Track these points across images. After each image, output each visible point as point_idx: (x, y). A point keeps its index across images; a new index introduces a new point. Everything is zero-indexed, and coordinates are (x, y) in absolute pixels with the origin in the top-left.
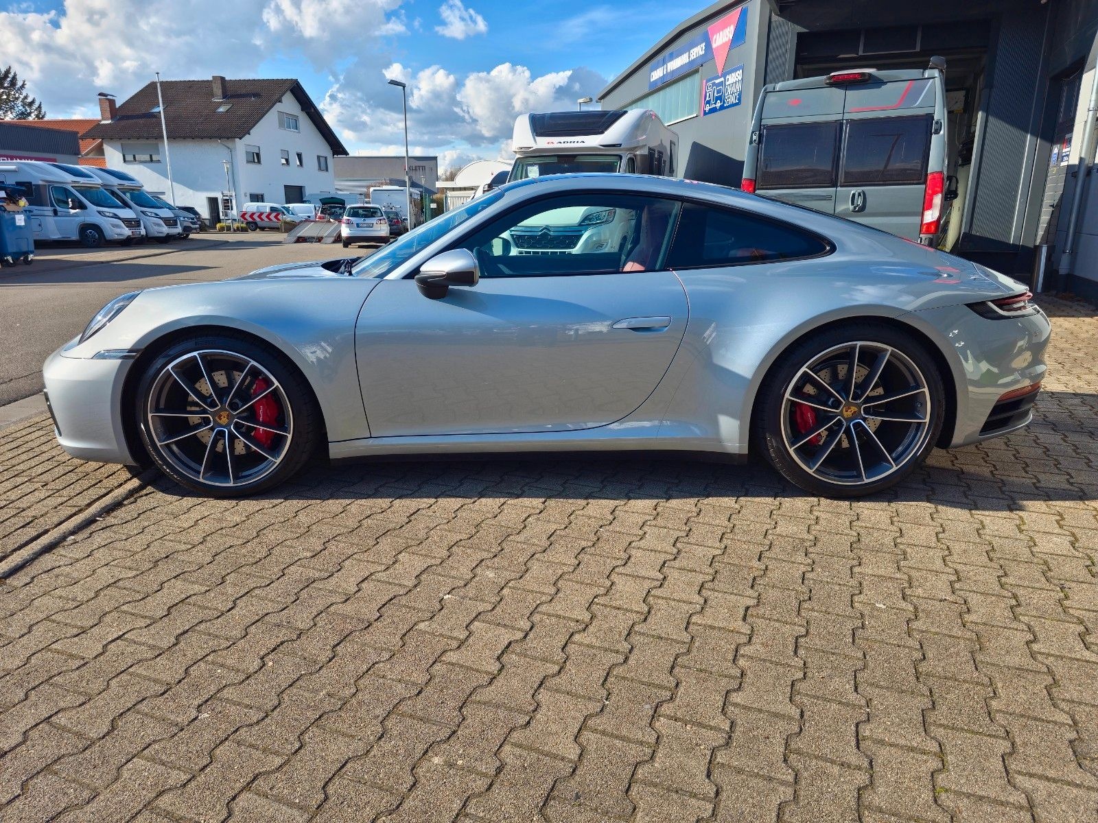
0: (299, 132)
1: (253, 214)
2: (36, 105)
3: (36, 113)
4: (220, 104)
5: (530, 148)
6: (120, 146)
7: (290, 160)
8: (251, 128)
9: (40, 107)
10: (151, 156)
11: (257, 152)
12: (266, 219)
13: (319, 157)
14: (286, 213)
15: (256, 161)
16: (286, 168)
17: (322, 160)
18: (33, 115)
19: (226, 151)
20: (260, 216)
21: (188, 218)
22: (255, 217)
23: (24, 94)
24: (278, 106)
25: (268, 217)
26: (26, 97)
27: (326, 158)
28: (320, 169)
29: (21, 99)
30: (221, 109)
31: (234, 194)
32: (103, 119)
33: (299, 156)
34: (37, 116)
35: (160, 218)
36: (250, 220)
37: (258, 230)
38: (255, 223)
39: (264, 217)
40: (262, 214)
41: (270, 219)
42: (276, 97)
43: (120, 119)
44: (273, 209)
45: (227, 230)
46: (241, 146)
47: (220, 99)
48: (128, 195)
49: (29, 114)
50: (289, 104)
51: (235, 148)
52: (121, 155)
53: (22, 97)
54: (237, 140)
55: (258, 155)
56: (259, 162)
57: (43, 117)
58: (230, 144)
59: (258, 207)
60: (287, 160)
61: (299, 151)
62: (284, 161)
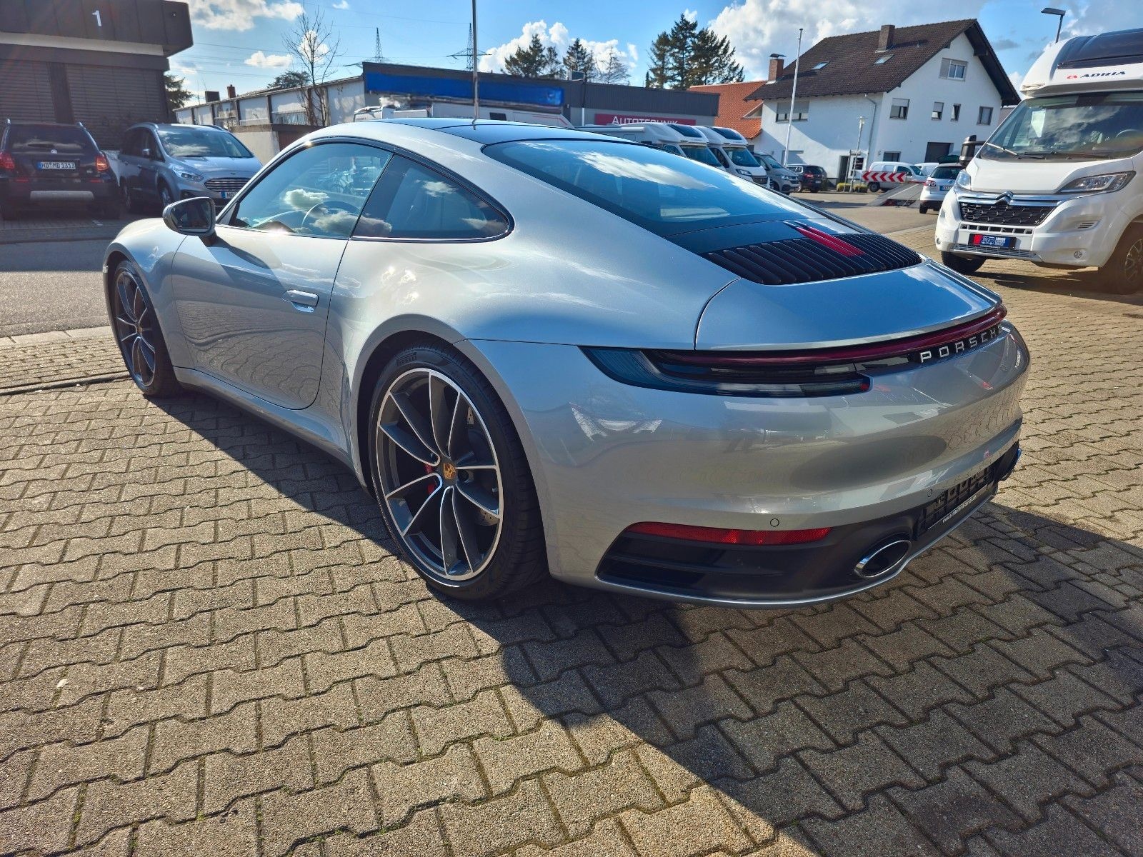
0: (964, 81)
1: (876, 174)
2: (738, 71)
3: (737, 77)
4: (881, 55)
5: (1040, 85)
6: (776, 105)
7: (943, 115)
8: (902, 81)
9: (741, 72)
10: (800, 115)
11: (906, 105)
12: (888, 180)
13: (982, 109)
14: (913, 172)
15: (902, 115)
16: (938, 122)
17: (986, 113)
18: (734, 79)
19: (872, 106)
20: (882, 177)
21: (789, 177)
22: (878, 177)
23: (732, 61)
24: (944, 53)
25: (891, 177)
26: (733, 63)
27: (991, 109)
28: (980, 122)
29: (728, 65)
30: (882, 61)
31: (866, 152)
32: (769, 80)
33: (957, 108)
34: (738, 81)
35: (751, 176)
36: (871, 180)
37: (880, 190)
38: (878, 184)
39: (886, 177)
40: (885, 174)
41: (893, 180)
42: (946, 41)
43: (783, 79)
44: (900, 169)
45: (846, 191)
46: (888, 101)
47: (883, 50)
48: (731, 153)
49: (731, 79)
50: (960, 49)
51: (881, 103)
52: (775, 114)
53: (730, 63)
54: (885, 93)
55: (906, 109)
56: (905, 117)
57: (742, 81)
58: (876, 100)
59: (885, 167)
60: (940, 114)
61: (957, 103)
62: (935, 115)
